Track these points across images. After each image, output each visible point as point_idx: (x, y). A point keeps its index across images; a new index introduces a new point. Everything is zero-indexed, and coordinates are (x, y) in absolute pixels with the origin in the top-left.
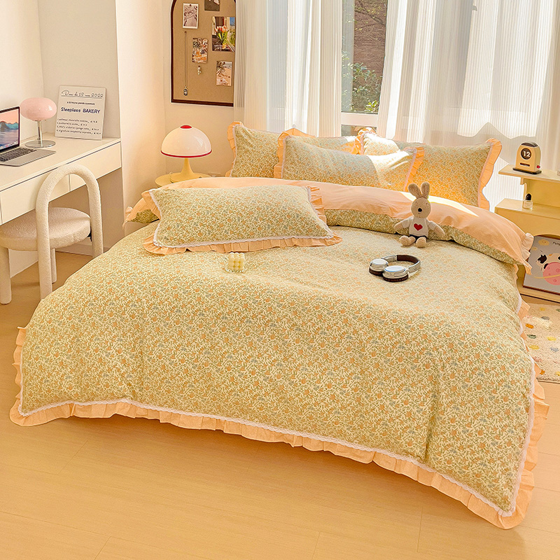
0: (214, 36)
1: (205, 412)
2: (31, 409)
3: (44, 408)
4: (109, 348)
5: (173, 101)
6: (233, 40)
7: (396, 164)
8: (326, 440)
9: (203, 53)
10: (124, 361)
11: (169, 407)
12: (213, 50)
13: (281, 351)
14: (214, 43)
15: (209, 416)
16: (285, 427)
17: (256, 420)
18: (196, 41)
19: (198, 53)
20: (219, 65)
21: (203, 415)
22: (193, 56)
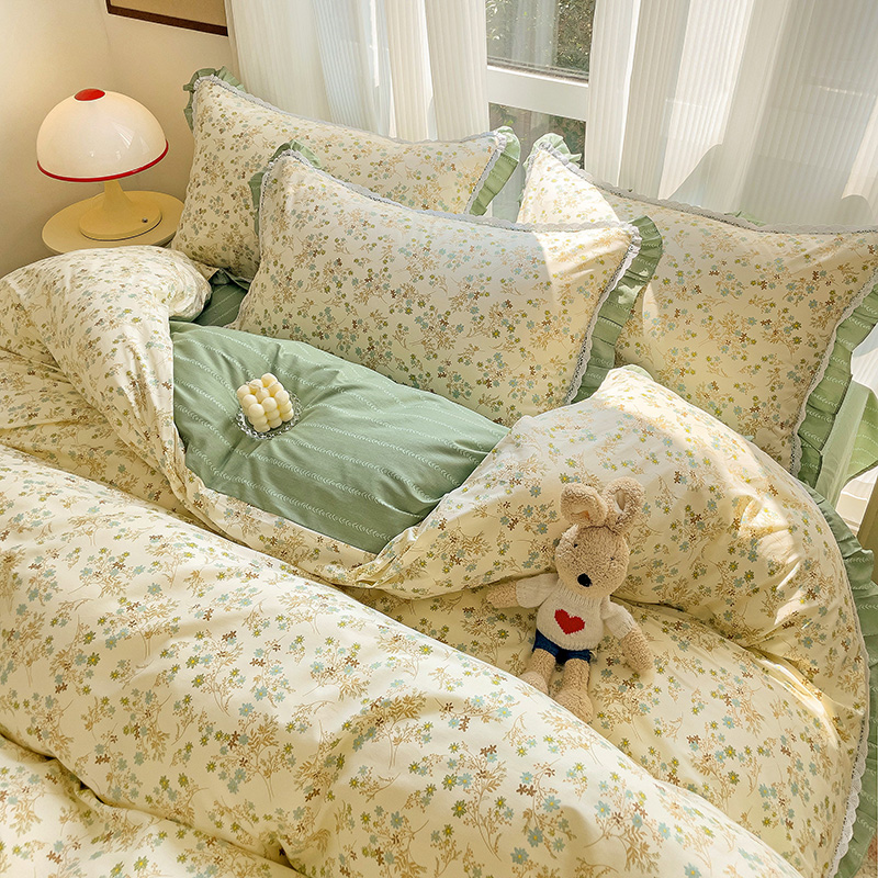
5: (110, 9)
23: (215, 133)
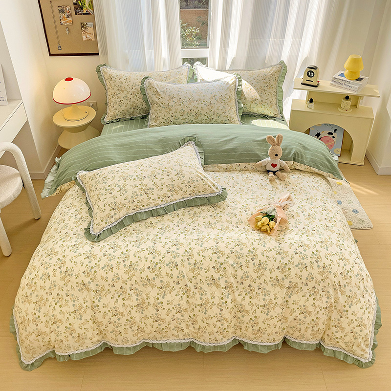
0: (74, 4)
5: (51, 55)
6: (91, 5)
9: (68, 17)
12: (76, 14)
14: (76, 9)
18: (61, 8)
19: (64, 17)
20: (83, 26)
22: (60, 20)
23: (118, 80)
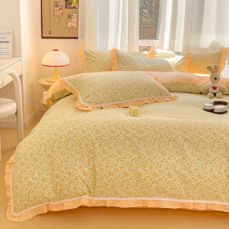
1: (136, 197)
2: (21, 211)
3: (29, 209)
4: (75, 166)
6: (77, 2)
7: (179, 61)
8: (209, 202)
9: (60, 10)
10: (84, 172)
11: (112, 197)
12: (66, 8)
13: (180, 154)
14: (66, 4)
15: (137, 198)
16: (184, 199)
17: (167, 196)
19: (57, 10)
20: (69, 16)
21: (134, 198)
22: (54, 12)
